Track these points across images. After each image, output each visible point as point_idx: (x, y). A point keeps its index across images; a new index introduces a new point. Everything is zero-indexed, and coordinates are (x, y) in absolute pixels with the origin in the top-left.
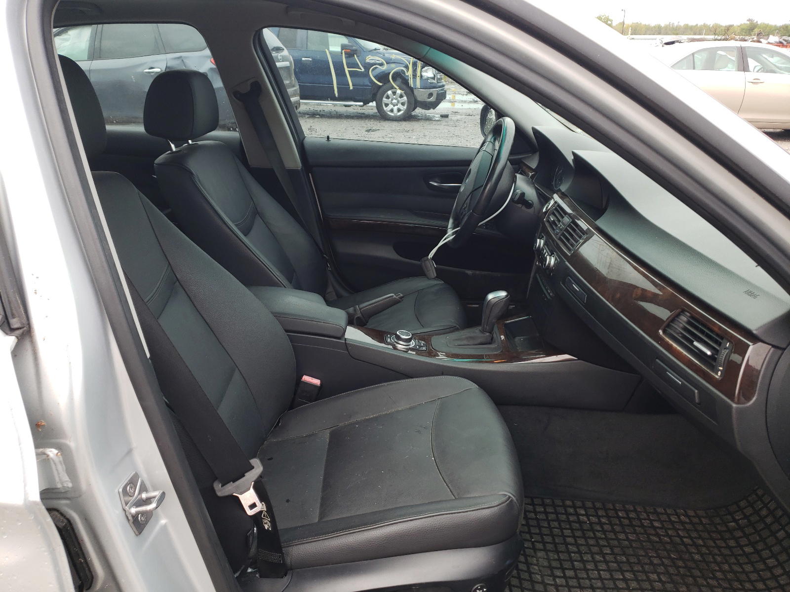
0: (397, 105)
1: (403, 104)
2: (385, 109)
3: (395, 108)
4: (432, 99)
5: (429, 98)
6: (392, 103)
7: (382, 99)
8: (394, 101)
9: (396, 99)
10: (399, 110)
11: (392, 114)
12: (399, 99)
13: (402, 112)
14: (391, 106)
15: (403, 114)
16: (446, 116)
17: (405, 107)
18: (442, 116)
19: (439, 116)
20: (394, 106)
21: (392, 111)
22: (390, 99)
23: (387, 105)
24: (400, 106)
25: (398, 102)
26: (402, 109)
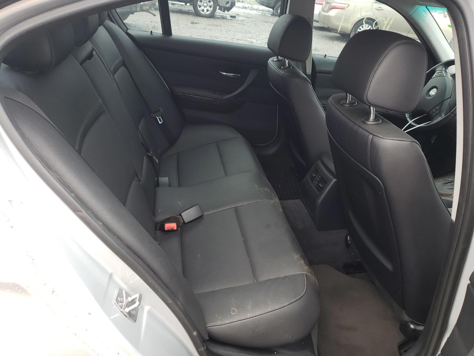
0: (206, 7)
1: (210, 7)
2: (199, 9)
3: (205, 10)
4: (228, 5)
5: (226, 4)
6: (203, 6)
7: (197, 2)
8: (205, 4)
9: (206, 3)
10: (208, 11)
11: (203, 13)
12: (208, 3)
13: (209, 12)
14: (202, 8)
15: (210, 13)
16: (234, 17)
17: (212, 9)
18: (231, 17)
19: (230, 16)
20: (205, 7)
21: (203, 11)
22: (202, 3)
23: (200, 6)
24: (208, 8)
25: (208, 5)
26: (209, 10)
